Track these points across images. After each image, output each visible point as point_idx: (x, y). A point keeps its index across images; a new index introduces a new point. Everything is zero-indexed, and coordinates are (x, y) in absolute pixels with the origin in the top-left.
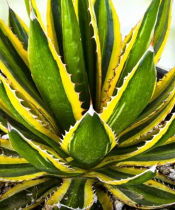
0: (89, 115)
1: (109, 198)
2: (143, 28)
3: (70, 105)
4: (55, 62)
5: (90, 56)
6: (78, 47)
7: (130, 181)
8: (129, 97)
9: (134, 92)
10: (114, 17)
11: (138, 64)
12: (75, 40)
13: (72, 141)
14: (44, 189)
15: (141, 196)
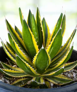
0: (42, 49)
1: (48, 83)
2: (58, 25)
3: (35, 50)
4: (31, 34)
5: (41, 37)
6: (37, 34)
7: (56, 73)
8: (54, 44)
9: (56, 43)
10: (48, 28)
11: (57, 33)
12: (36, 31)
13: (37, 59)
14: (27, 81)
15: (59, 82)
